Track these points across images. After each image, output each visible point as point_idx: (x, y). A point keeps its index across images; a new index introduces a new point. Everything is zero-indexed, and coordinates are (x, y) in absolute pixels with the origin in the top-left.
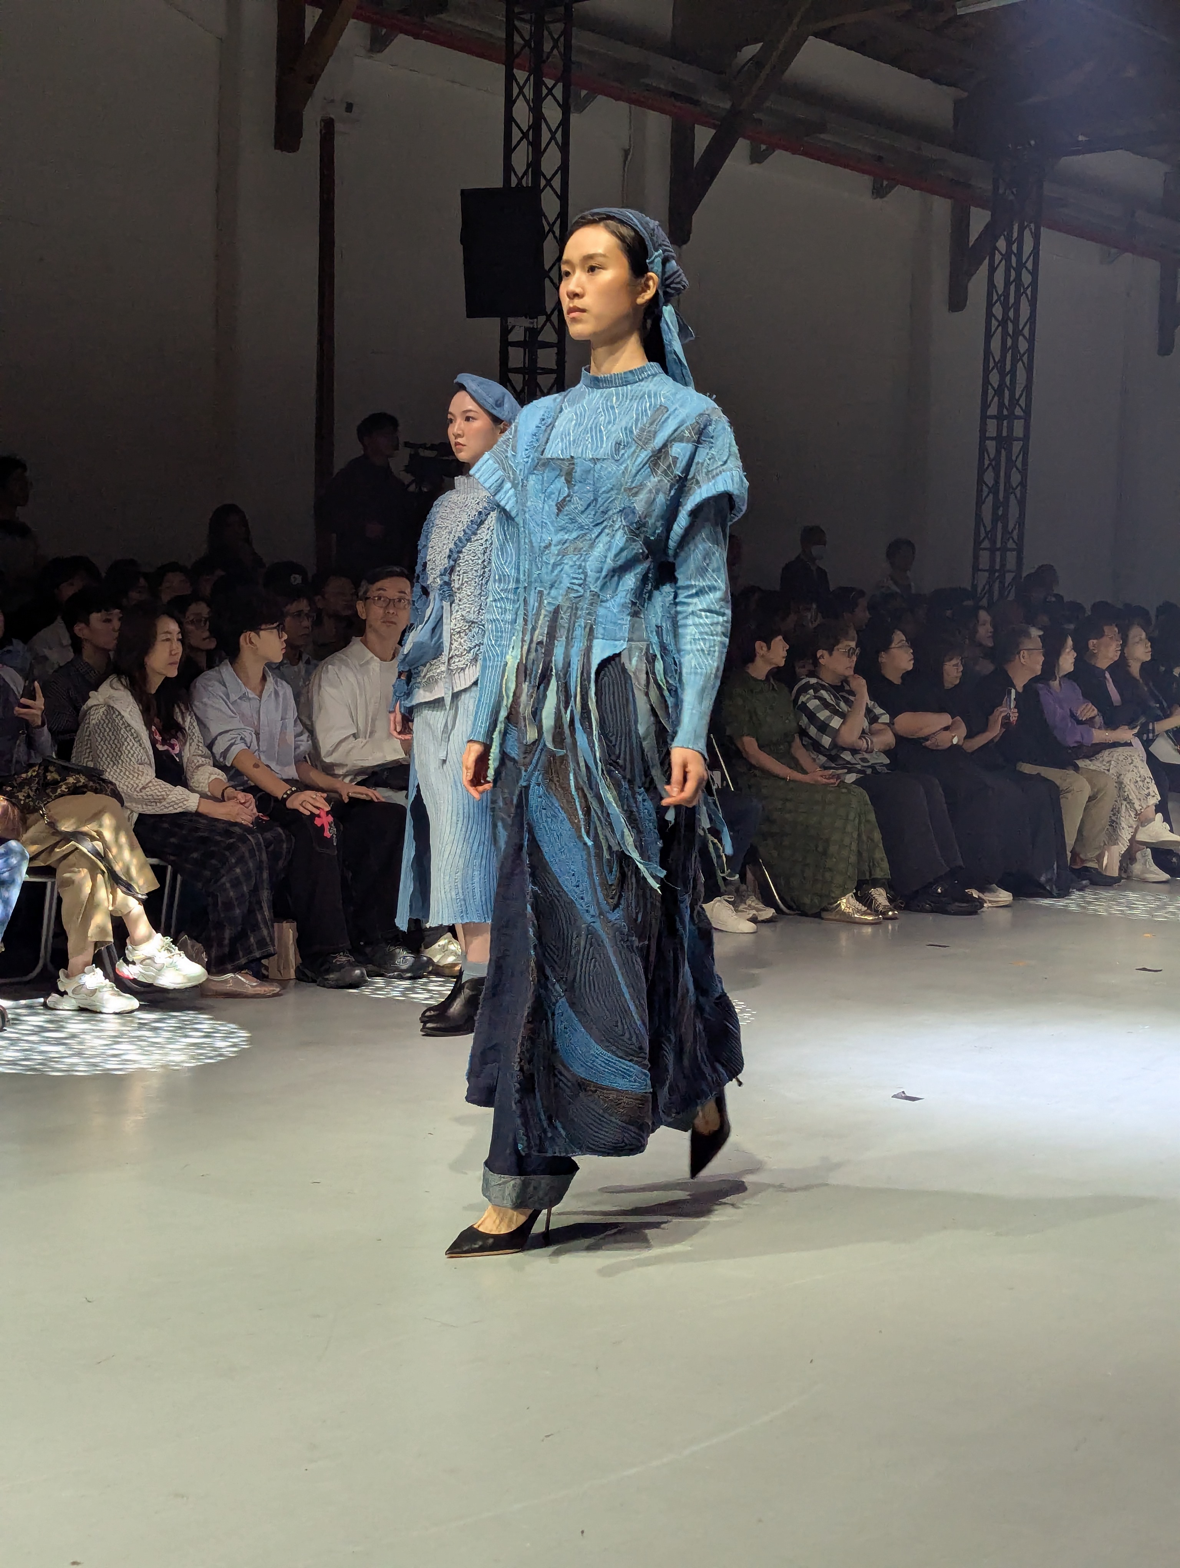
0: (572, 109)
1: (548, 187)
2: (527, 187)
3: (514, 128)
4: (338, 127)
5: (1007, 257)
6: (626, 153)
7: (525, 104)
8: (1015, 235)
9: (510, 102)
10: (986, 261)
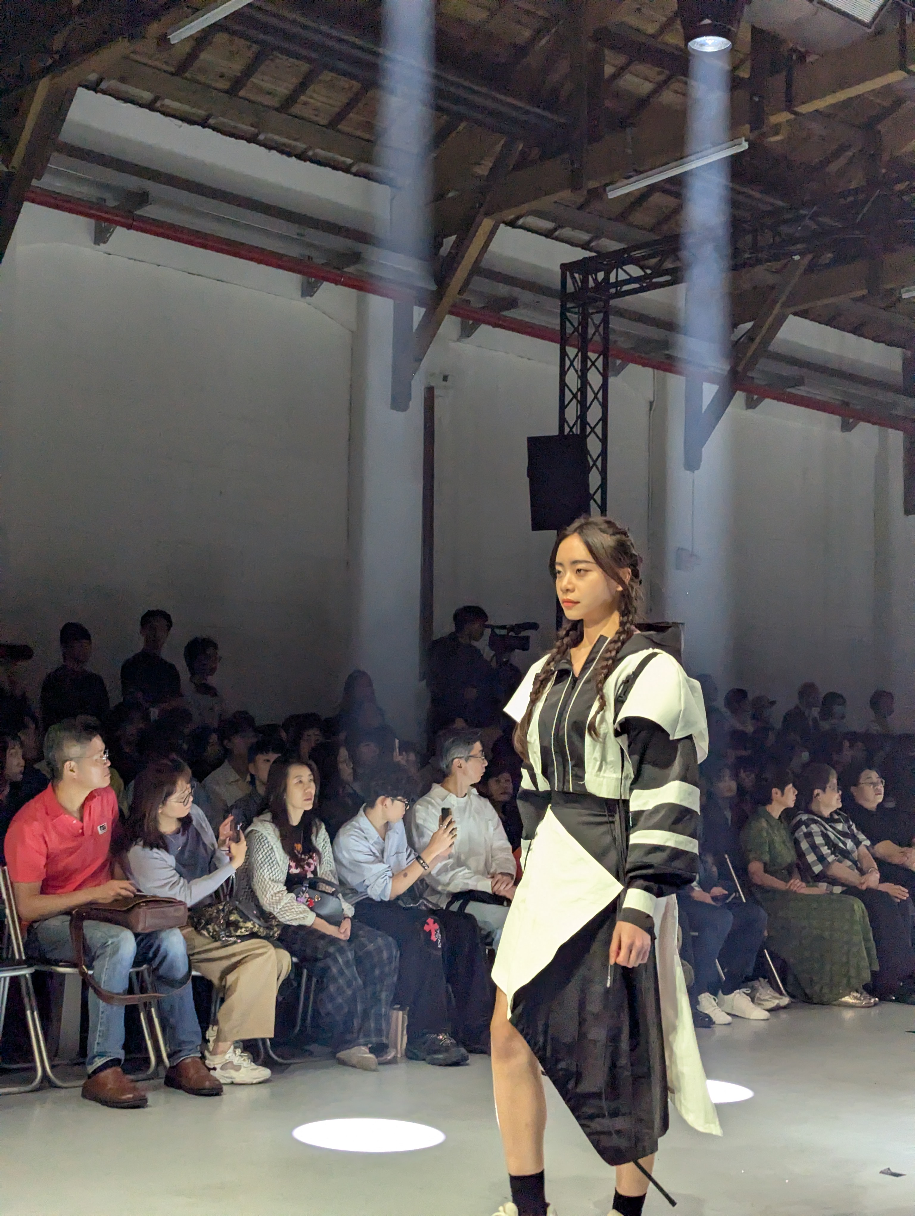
0: (610, 374)
1: (592, 434)
2: (577, 435)
3: (567, 390)
4: (436, 392)
6: (651, 403)
7: (575, 374)
9: (563, 373)
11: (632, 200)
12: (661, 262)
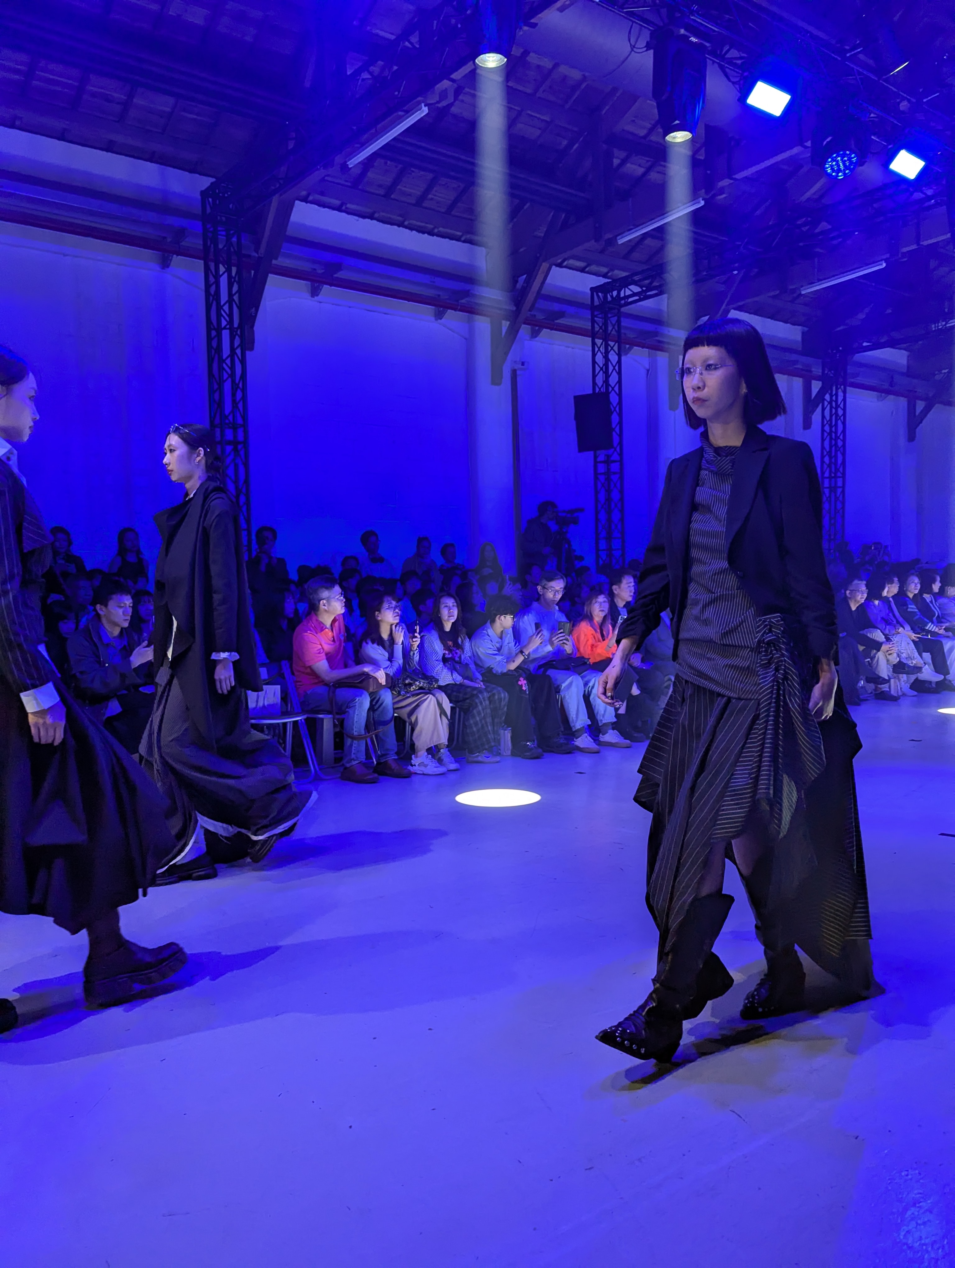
0: (622, 354)
1: (613, 392)
2: (603, 392)
3: (596, 366)
4: (518, 372)
5: (830, 403)
6: (648, 371)
7: (601, 355)
8: (834, 392)
9: (594, 355)
10: (820, 406)
11: (633, 244)
12: (651, 283)
